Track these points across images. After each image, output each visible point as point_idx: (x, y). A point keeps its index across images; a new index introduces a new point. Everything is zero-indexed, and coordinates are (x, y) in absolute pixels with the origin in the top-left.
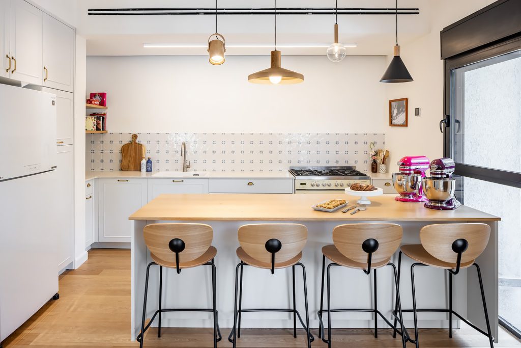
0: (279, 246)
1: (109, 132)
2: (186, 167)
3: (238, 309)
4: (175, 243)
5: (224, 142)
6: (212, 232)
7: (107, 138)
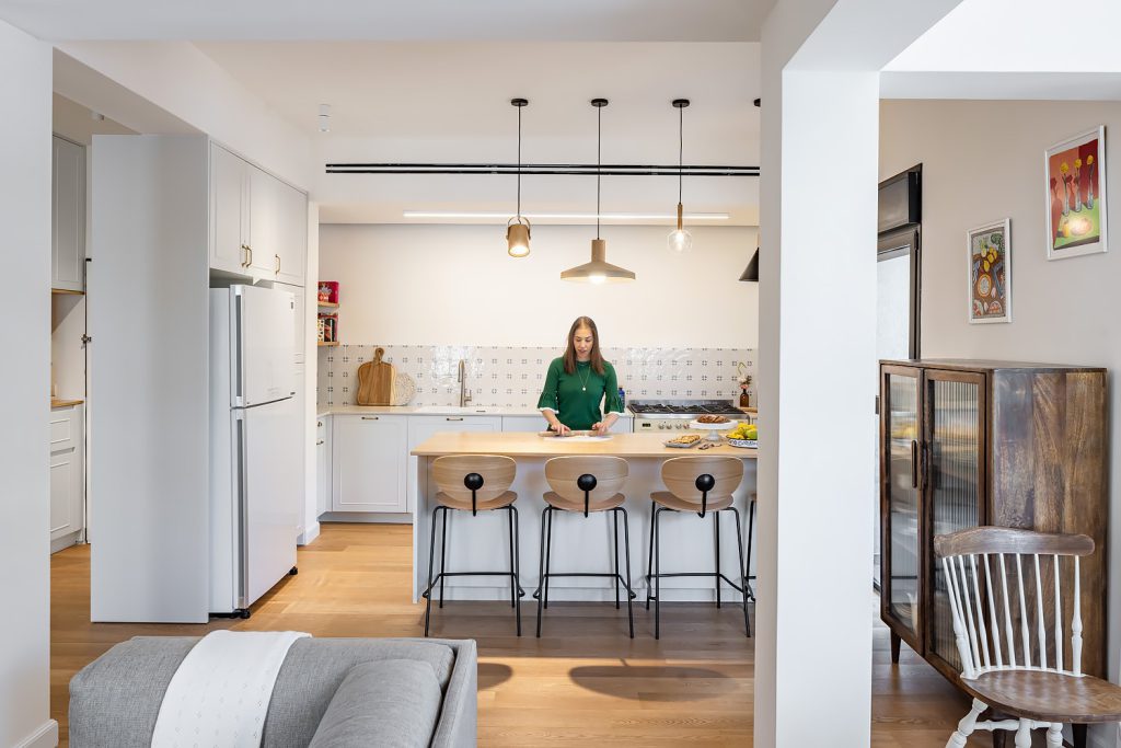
0: (594, 483)
1: (341, 344)
2: (464, 400)
3: (544, 573)
4: (471, 478)
5: (524, 361)
6: (515, 467)
7: (338, 354)
